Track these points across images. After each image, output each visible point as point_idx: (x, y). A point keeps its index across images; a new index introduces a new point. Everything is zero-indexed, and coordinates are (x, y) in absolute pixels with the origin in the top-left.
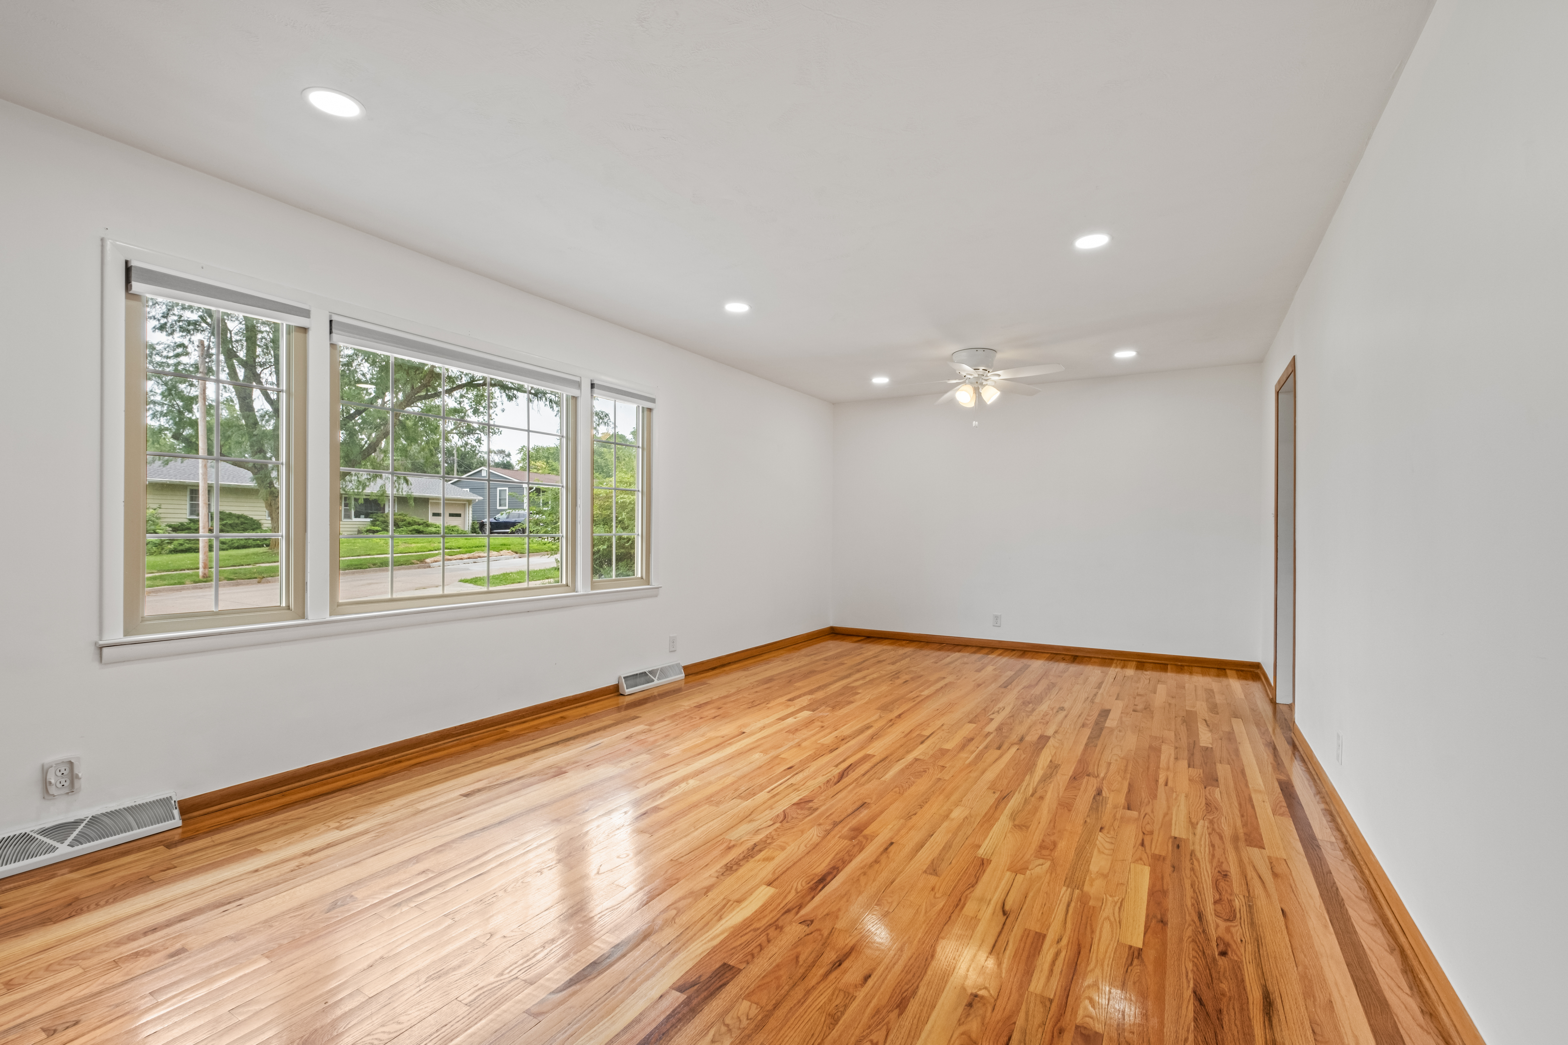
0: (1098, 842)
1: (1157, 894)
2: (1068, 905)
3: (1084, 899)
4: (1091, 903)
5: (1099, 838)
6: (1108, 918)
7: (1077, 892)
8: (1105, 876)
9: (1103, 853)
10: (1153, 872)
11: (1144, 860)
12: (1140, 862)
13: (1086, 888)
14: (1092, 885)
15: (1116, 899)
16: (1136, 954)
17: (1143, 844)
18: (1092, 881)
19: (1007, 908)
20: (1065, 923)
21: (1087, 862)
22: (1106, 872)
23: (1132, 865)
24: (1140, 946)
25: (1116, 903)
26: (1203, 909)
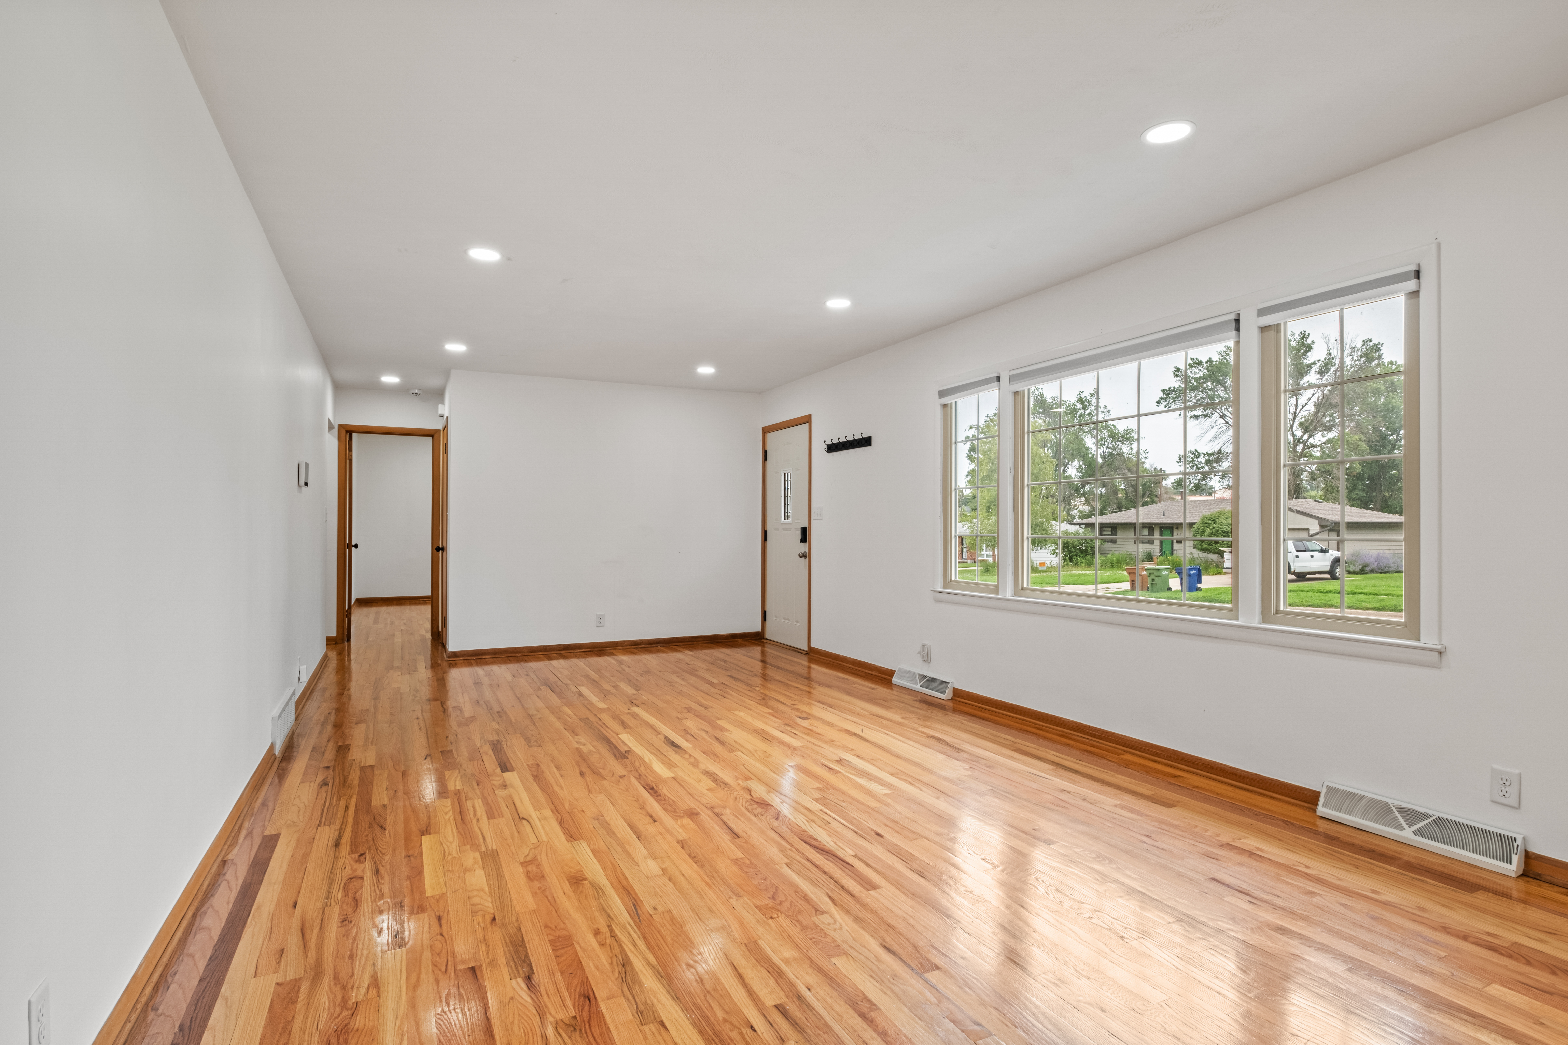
0: (489, 899)
1: (417, 873)
2: (484, 839)
3: (475, 846)
4: (468, 847)
5: (490, 905)
6: (451, 843)
7: (484, 849)
8: (466, 870)
9: (478, 891)
10: (422, 890)
11: (433, 901)
12: (438, 897)
13: (478, 855)
14: (474, 858)
15: (450, 857)
16: (426, 831)
17: (439, 918)
18: (476, 862)
19: (524, 822)
20: (480, 829)
21: (489, 876)
22: (467, 874)
23: (444, 890)
24: (423, 838)
25: (449, 854)
26: (374, 878)
